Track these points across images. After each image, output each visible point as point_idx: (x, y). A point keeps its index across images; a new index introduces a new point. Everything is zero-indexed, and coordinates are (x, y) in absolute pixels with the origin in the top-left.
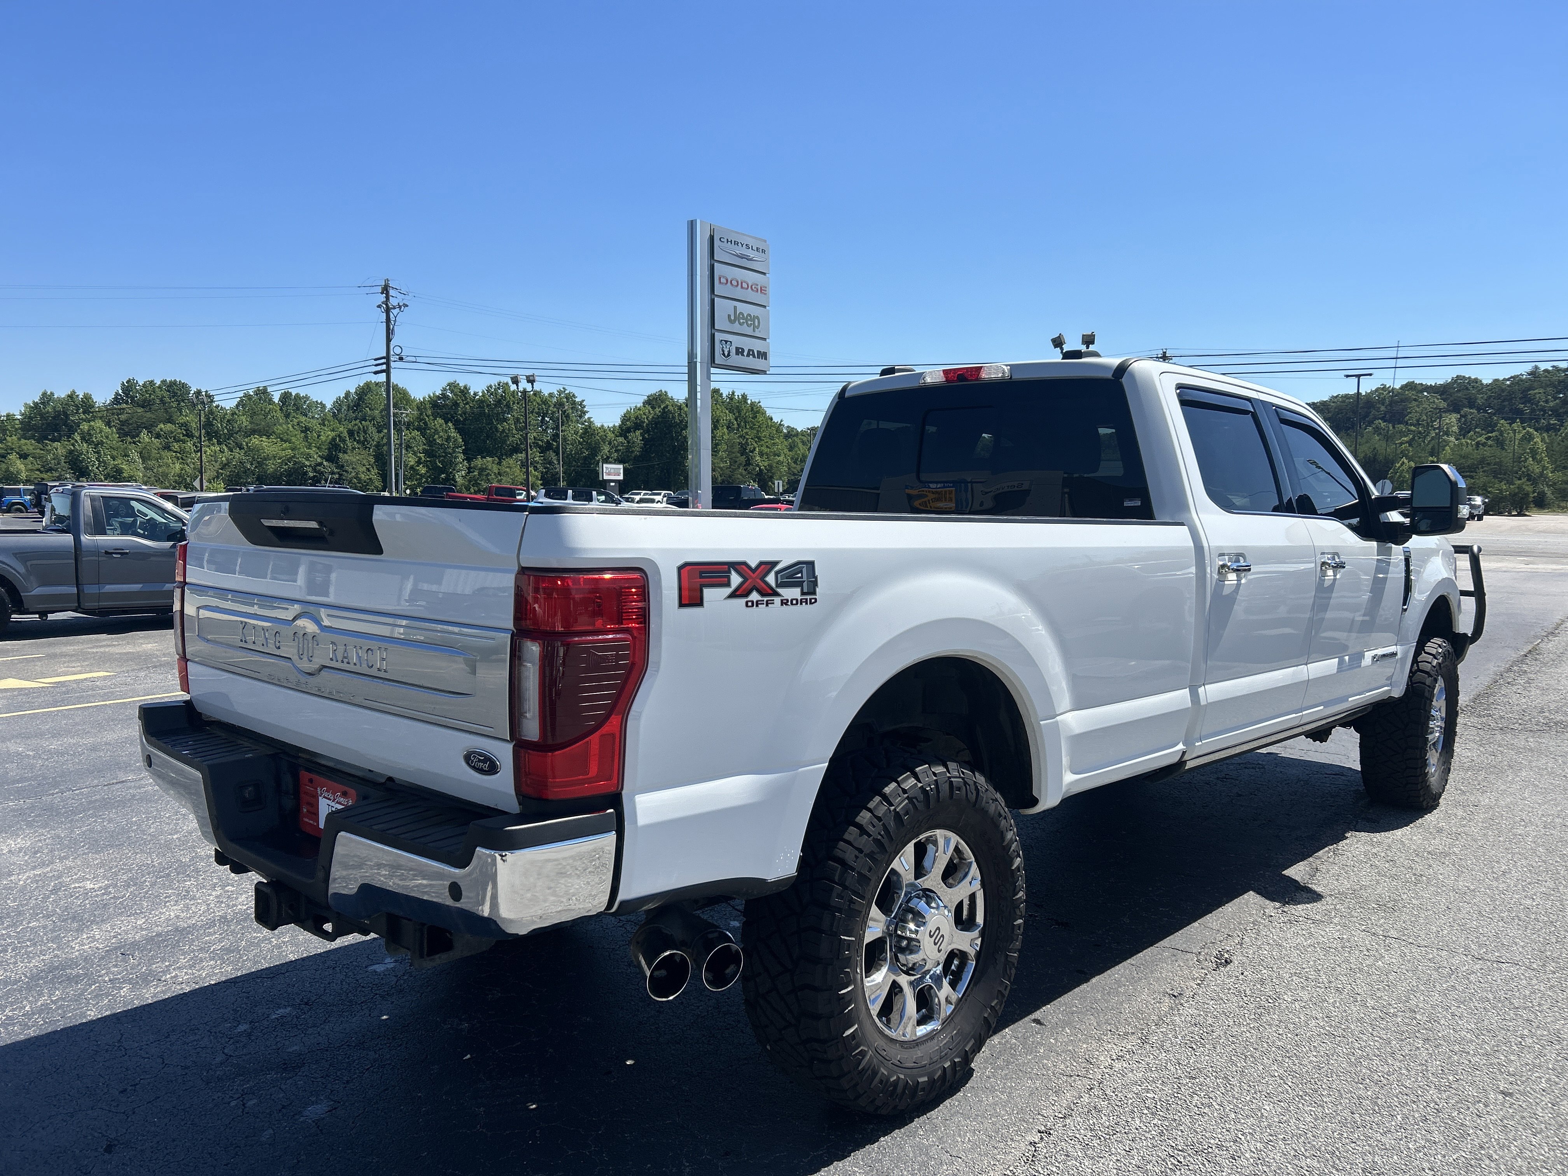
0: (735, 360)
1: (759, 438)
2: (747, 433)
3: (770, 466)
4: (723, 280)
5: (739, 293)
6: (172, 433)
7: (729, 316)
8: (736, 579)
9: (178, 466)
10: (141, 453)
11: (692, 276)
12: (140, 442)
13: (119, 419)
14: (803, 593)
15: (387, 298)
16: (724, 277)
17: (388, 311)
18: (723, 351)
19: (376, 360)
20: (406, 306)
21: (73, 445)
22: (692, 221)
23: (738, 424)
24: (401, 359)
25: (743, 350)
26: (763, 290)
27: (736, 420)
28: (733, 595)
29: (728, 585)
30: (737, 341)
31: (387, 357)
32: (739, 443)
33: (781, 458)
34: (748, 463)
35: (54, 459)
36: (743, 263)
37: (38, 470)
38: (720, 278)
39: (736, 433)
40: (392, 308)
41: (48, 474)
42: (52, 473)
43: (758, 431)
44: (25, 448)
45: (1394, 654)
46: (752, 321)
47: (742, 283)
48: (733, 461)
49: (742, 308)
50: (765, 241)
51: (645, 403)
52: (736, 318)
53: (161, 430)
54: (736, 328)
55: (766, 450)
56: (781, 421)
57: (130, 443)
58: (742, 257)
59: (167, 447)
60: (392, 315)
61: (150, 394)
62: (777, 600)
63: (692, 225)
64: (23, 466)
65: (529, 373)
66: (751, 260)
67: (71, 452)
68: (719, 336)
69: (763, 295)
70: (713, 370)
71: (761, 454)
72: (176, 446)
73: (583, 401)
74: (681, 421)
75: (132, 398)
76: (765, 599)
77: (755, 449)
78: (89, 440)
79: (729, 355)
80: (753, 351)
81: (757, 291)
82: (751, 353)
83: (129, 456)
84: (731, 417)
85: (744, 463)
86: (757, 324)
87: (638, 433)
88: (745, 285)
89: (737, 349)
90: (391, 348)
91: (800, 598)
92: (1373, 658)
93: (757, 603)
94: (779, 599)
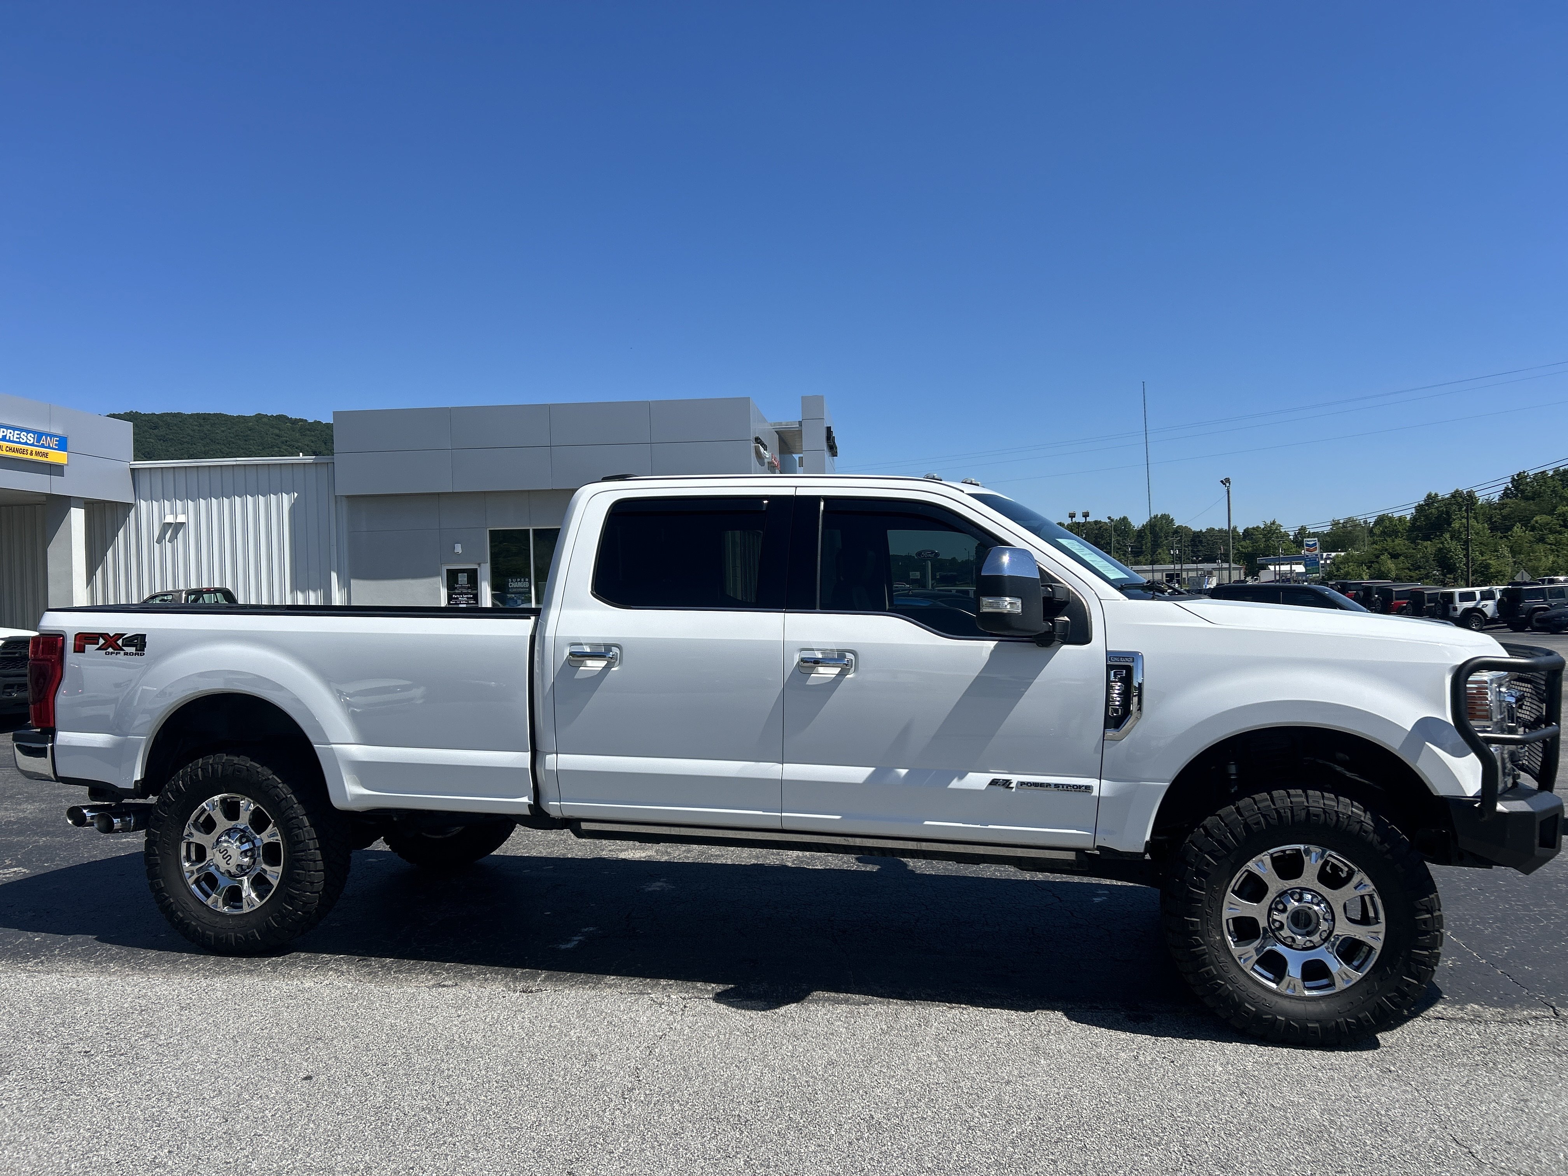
6: (1548, 524)
8: (102, 641)
9: (1551, 558)
10: (1511, 548)
12: (1511, 536)
13: (1501, 514)
14: (136, 650)
21: (1442, 543)
28: (99, 649)
29: (98, 644)
35: (1423, 558)
37: (1408, 569)
41: (1417, 572)
42: (1420, 571)
44: (1398, 548)
45: (1088, 788)
53: (1537, 522)
57: (1501, 538)
59: (1542, 540)
61: (1541, 486)
62: (122, 652)
64: (1393, 565)
67: (1440, 550)
72: (1551, 538)
75: (1523, 491)
76: (116, 652)
78: (1458, 537)
83: (1497, 551)
91: (134, 652)
92: (994, 782)
93: (112, 653)
94: (123, 652)
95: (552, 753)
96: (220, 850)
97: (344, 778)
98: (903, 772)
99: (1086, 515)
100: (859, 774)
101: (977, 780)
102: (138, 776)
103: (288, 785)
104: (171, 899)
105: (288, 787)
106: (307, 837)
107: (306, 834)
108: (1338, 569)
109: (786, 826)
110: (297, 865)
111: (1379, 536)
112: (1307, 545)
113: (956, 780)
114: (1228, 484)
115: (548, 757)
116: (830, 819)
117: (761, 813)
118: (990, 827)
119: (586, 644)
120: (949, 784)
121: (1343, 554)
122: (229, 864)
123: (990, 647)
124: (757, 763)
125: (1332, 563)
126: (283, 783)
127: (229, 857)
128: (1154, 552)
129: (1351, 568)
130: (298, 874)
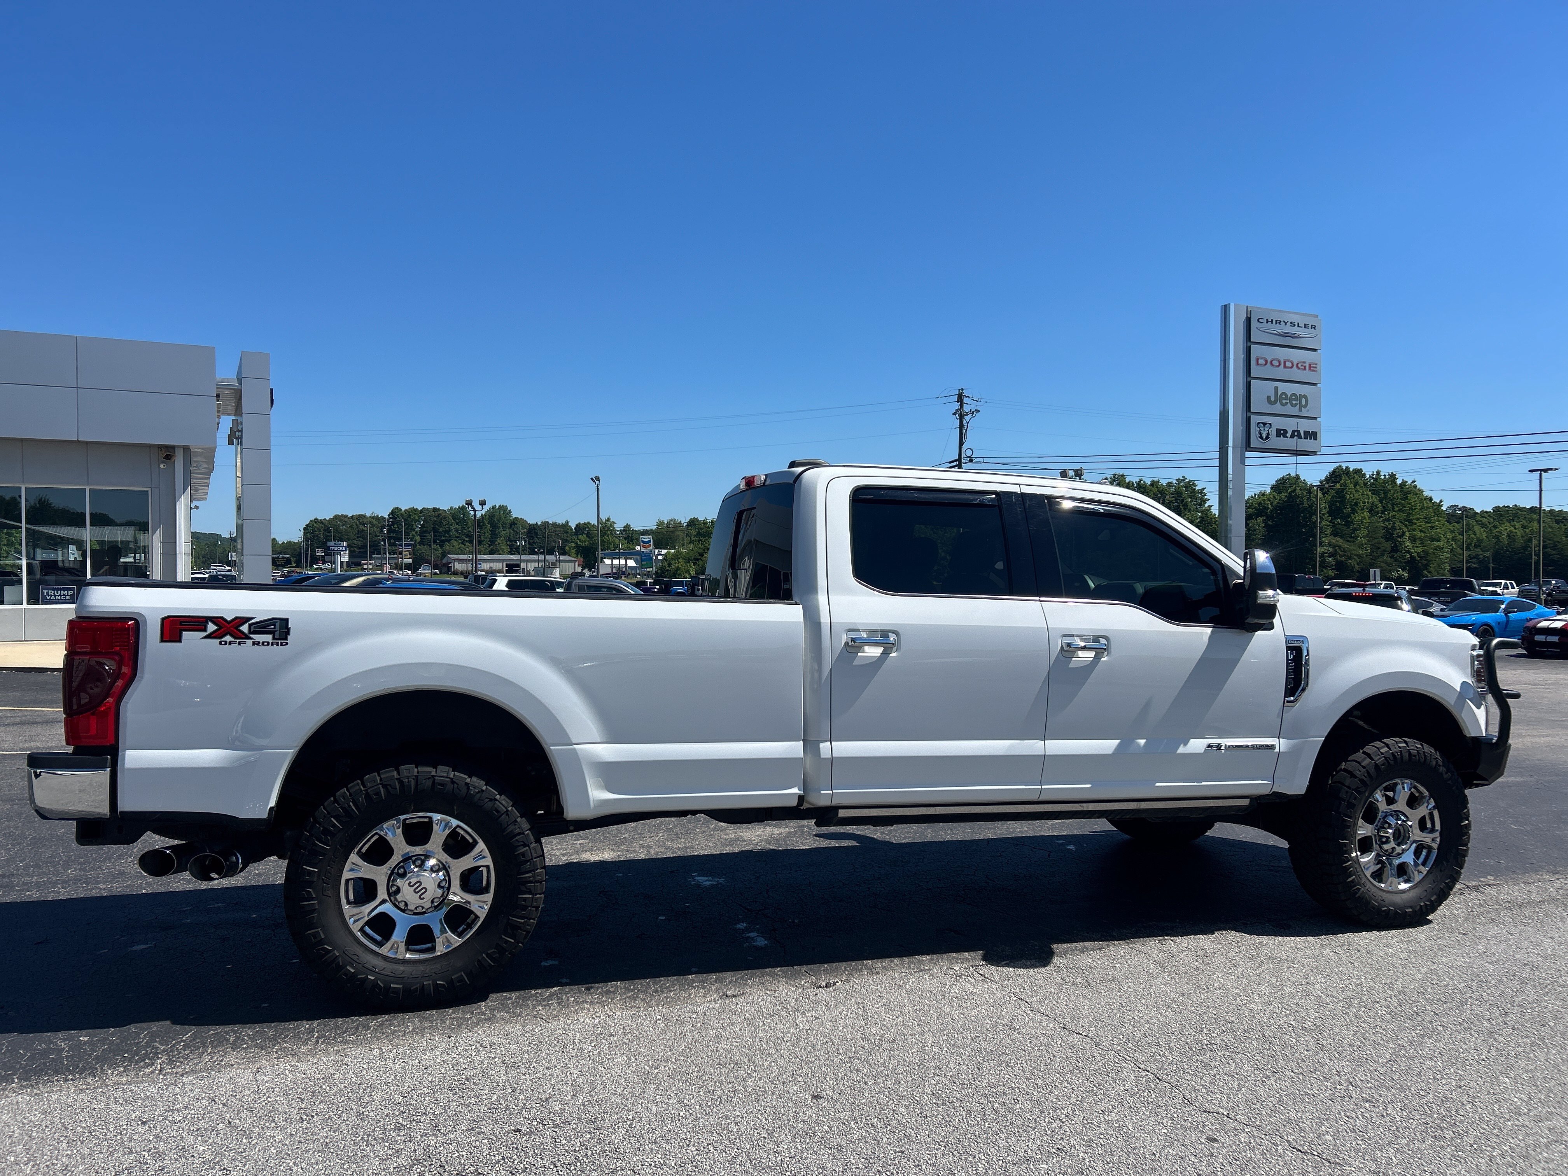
0: (1275, 442)
1: (1410, 522)
2: (1394, 517)
3: (1426, 553)
4: (1261, 361)
5: (1281, 373)
7: (1269, 398)
8: (211, 627)
11: (1225, 360)
14: (274, 638)
15: (961, 406)
16: (1262, 358)
17: (961, 418)
18: (1260, 434)
19: (950, 462)
20: (978, 411)
22: (1225, 306)
23: (1384, 507)
24: (971, 461)
25: (1286, 432)
26: (1312, 367)
27: (1381, 502)
28: (209, 637)
29: (205, 630)
30: (1278, 423)
31: (959, 460)
32: (1384, 528)
33: (1441, 544)
34: (1395, 549)
36: (1288, 341)
38: (1257, 360)
39: (1381, 517)
40: (965, 415)
43: (1409, 514)
45: (1272, 747)
46: (1299, 400)
47: (1285, 362)
48: (1375, 548)
49: (1283, 387)
50: (1317, 316)
51: (1273, 488)
52: (1279, 398)
54: (1278, 408)
55: (1418, 534)
56: (1441, 501)
58: (1285, 335)
60: (964, 421)
62: (249, 642)
63: (1225, 309)
65: (1077, 467)
66: (1298, 337)
68: (1255, 419)
69: (1311, 372)
70: (1248, 454)
71: (1413, 539)
73: (1204, 489)
74: (1311, 506)
76: (238, 641)
77: (1403, 534)
79: (1267, 438)
80: (1298, 432)
81: (1305, 369)
82: (1296, 434)
84: (1375, 499)
85: (1389, 550)
86: (1304, 404)
87: (1260, 520)
88: (1289, 364)
89: (1278, 431)
90: (963, 450)
91: (271, 641)
92: (1210, 746)
93: (230, 643)
94: (251, 641)
95: (826, 741)
96: (410, 882)
97: (588, 783)
98: (1142, 742)
99: (483, 503)
100: (1108, 746)
101: (1197, 745)
102: (272, 803)
103: (507, 797)
104: (335, 952)
105: (507, 799)
106: (534, 855)
107: (533, 852)
108: (670, 565)
109: (1043, 798)
110: (523, 888)
111: (695, 536)
112: (643, 542)
113: (1182, 746)
114: (597, 482)
115: (822, 745)
116: (1080, 788)
117: (1023, 787)
118: (1204, 783)
119: (864, 630)
120: (1177, 750)
121: (673, 551)
122: (423, 898)
123: (1207, 633)
124: (1022, 741)
125: (664, 559)
126: (501, 795)
127: (424, 890)
128: (492, 542)
129: (681, 563)
130: (525, 899)
